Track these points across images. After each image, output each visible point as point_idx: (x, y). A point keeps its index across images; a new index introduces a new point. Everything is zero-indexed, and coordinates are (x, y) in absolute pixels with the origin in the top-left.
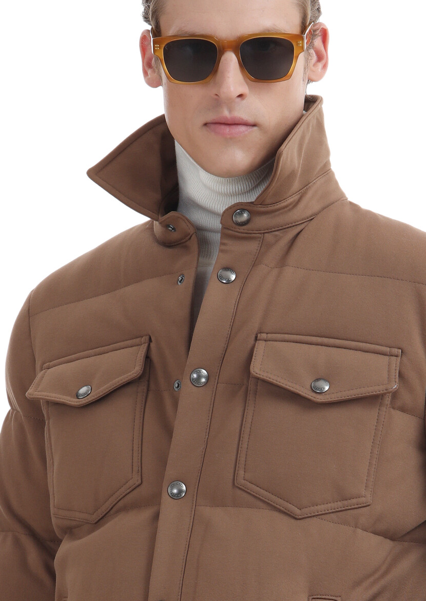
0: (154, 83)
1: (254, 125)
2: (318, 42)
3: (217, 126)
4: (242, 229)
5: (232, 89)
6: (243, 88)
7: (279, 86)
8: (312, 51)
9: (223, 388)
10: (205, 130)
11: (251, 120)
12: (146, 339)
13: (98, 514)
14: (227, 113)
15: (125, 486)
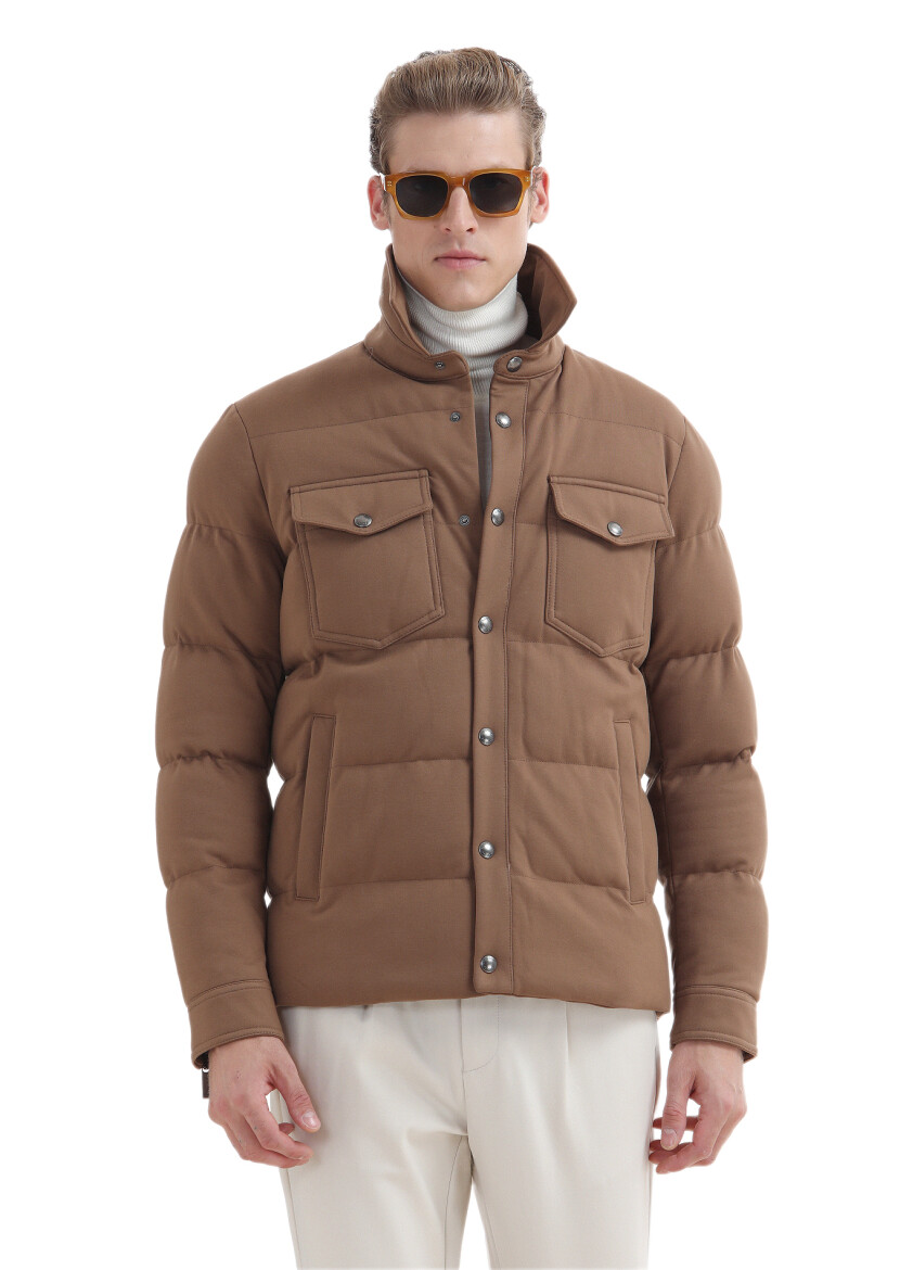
0: (381, 226)
1: (484, 260)
2: (539, 184)
3: (449, 261)
4: (512, 375)
5: (463, 223)
6: (473, 223)
7: (507, 221)
8: (534, 193)
9: (523, 527)
10: (436, 264)
11: (481, 254)
12: (425, 472)
13: (386, 642)
14: (457, 247)
15: (426, 618)
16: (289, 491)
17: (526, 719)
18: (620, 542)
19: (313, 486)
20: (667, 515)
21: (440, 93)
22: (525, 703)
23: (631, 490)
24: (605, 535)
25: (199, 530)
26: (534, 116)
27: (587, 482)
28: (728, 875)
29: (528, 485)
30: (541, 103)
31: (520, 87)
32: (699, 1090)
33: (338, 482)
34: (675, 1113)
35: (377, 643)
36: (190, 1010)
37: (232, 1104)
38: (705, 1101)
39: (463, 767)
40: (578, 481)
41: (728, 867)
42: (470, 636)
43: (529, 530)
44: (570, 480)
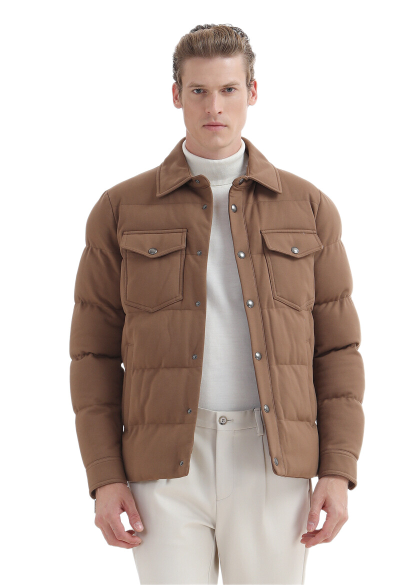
1: (226, 126)
2: (253, 87)
3: (209, 126)
5: (216, 109)
6: (221, 110)
8: (250, 92)
10: (204, 128)
11: (224, 124)
12: (185, 230)
13: (155, 309)
14: (213, 121)
15: (174, 299)
16: (123, 233)
18: (298, 256)
19: (134, 232)
20: (318, 239)
21: (205, 48)
23: (299, 230)
24: (291, 254)
25: (92, 249)
26: (250, 56)
27: (278, 231)
28: (343, 399)
30: (254, 50)
31: (243, 43)
32: (327, 505)
34: (314, 515)
35: (151, 310)
36: (87, 471)
37: (104, 518)
38: (329, 511)
40: (274, 231)
41: (343, 395)
43: (257, 258)
44: (270, 231)
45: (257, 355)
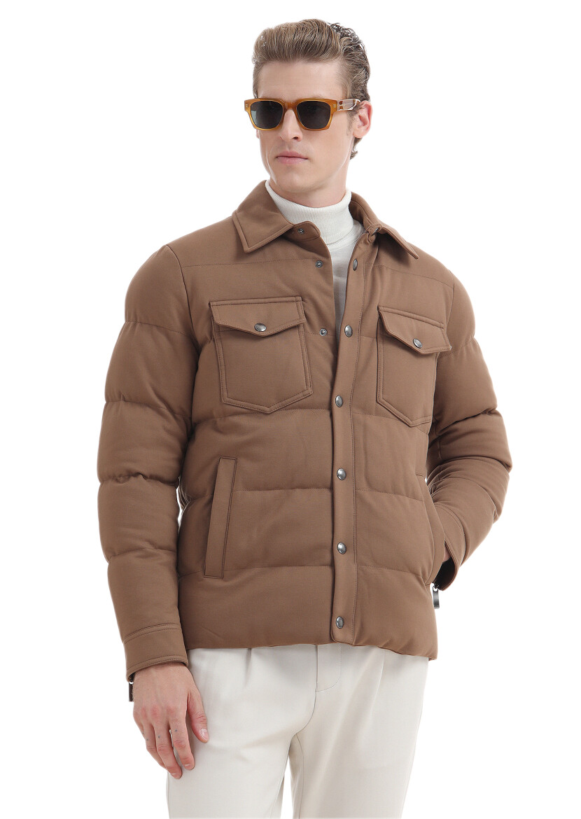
5: (291, 133)
9: (364, 339)
10: (276, 160)
12: (300, 298)
13: (273, 408)
14: (287, 150)
15: (301, 394)
16: (209, 304)
17: (367, 462)
18: (420, 351)
19: (225, 302)
20: (446, 336)
22: (366, 453)
23: (424, 319)
24: (412, 345)
25: (134, 325)
27: (399, 312)
29: (366, 310)
33: (242, 301)
35: (267, 409)
39: (327, 493)
40: (394, 311)
42: (330, 409)
43: (367, 341)
44: (390, 310)
45: (340, 472)
